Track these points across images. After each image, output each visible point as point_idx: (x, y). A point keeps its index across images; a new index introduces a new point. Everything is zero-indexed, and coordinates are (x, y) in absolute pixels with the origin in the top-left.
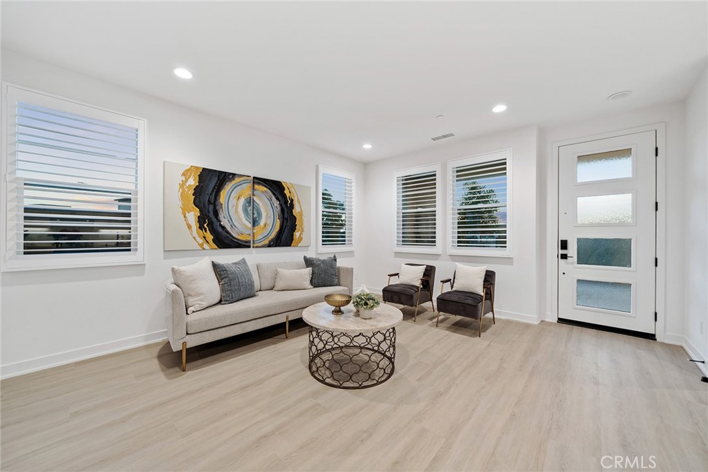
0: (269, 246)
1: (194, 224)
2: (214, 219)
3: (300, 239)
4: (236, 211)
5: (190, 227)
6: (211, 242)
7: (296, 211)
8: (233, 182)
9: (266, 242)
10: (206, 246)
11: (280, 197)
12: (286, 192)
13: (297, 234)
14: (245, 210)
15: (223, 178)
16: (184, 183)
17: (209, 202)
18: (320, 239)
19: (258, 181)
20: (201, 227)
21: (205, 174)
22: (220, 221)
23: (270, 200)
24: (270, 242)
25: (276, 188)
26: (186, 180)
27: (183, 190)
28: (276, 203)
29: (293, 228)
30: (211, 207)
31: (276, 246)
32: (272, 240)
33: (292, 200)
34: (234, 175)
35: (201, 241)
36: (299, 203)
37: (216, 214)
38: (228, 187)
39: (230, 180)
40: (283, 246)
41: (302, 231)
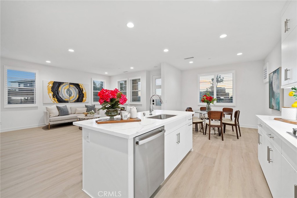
0: (75, 102)
1: (52, 97)
2: (57, 95)
3: (85, 100)
4: (64, 93)
5: (50, 97)
6: (56, 101)
7: (84, 92)
8: (63, 85)
9: (74, 101)
10: (55, 102)
11: (78, 88)
12: (80, 87)
13: (84, 99)
14: (67, 92)
15: (60, 84)
16: (48, 86)
17: (56, 90)
18: (93, 100)
19: (71, 84)
20: (54, 97)
21: (55, 83)
22: (59, 95)
23: (75, 89)
24: (75, 101)
25: (77, 86)
26: (49, 85)
27: (48, 88)
28: (77, 90)
29: (83, 97)
30: (56, 92)
31: (77, 102)
32: (76, 100)
33: (82, 89)
34: (63, 83)
35: (53, 101)
36: (85, 90)
37: (58, 93)
38: (62, 86)
39: (62, 84)
40: (79, 102)
41: (86, 98)
